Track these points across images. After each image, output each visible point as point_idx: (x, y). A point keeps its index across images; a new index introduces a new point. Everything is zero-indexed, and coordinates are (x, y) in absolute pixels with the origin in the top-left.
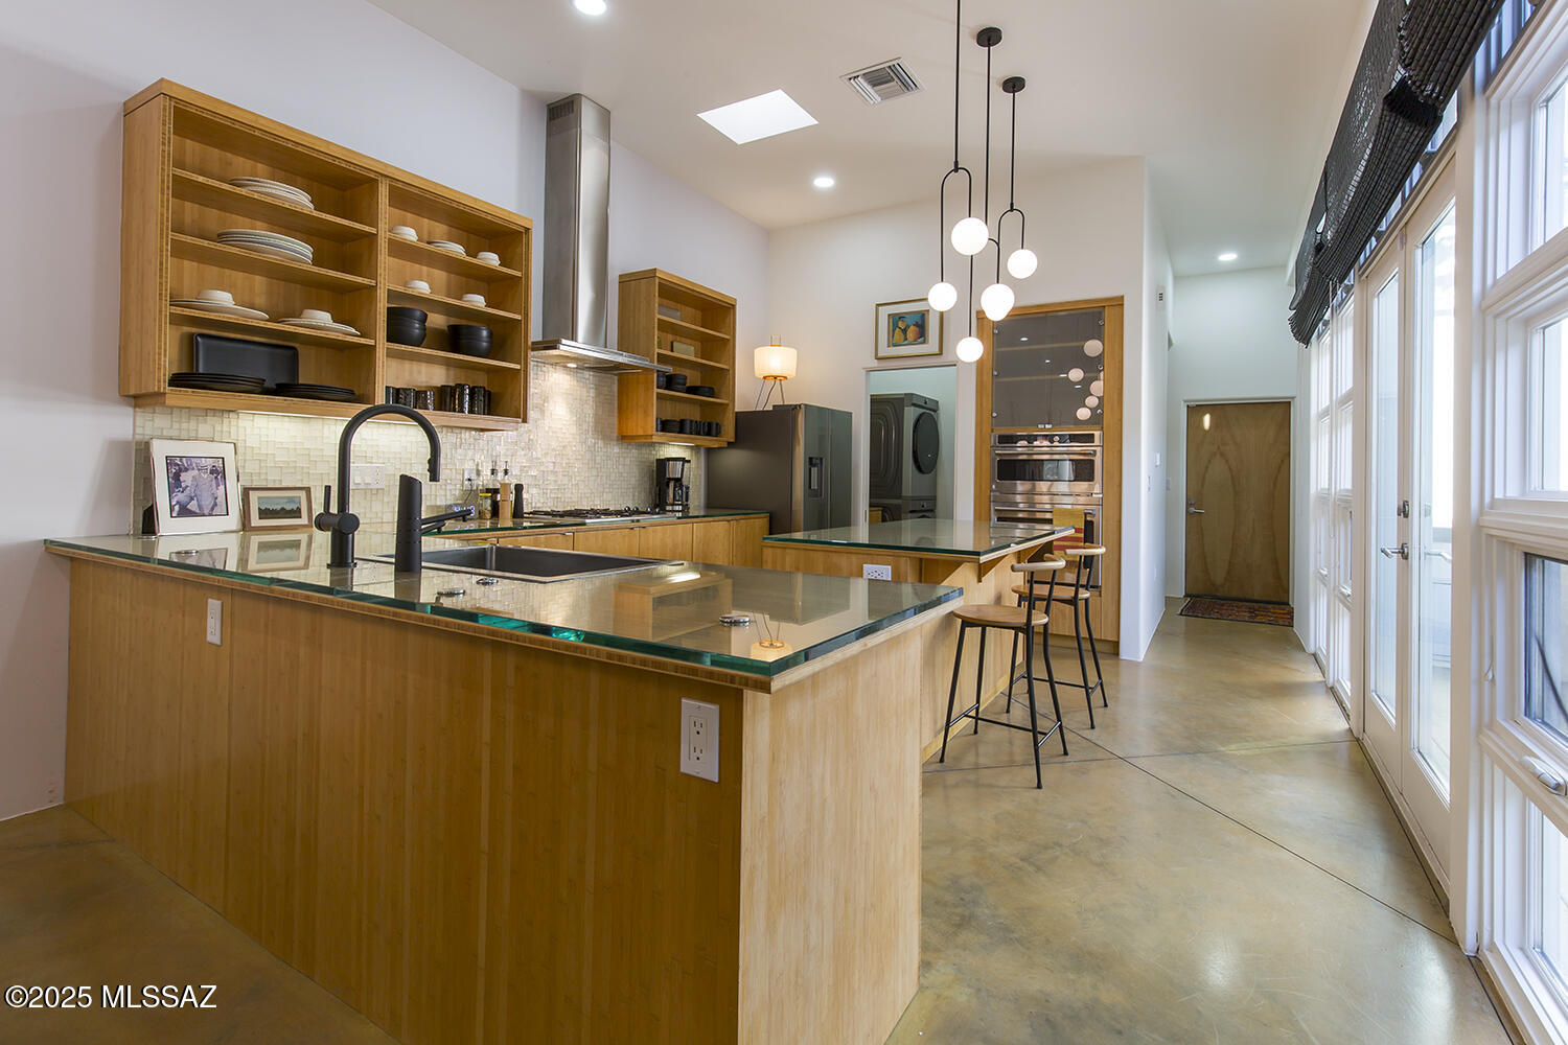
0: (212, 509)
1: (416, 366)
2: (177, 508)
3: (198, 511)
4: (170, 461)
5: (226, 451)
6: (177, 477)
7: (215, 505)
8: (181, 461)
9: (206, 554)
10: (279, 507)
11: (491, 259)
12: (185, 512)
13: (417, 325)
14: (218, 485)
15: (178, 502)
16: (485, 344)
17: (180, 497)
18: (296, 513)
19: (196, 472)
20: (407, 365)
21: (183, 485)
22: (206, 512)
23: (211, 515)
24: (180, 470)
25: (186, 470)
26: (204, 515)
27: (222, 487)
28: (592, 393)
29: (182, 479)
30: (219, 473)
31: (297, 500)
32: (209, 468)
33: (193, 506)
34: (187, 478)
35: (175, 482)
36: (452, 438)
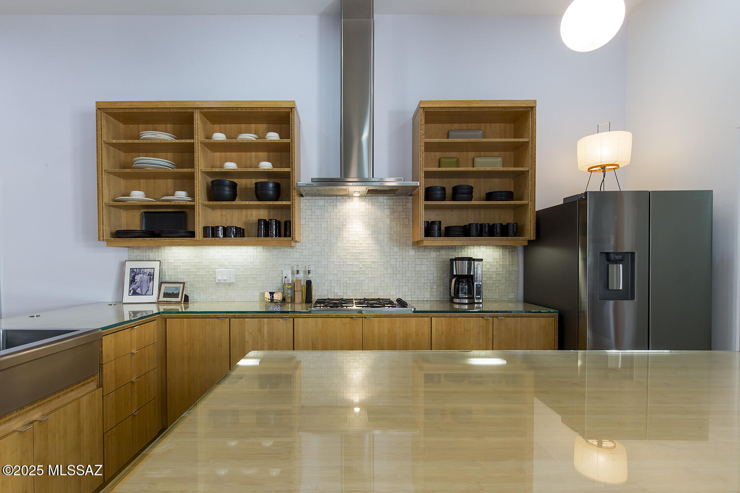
0: (146, 292)
1: (249, 212)
2: (132, 291)
3: (140, 293)
4: (132, 270)
5: (156, 265)
6: (134, 277)
7: (148, 290)
8: (136, 270)
9: (144, 312)
10: (171, 292)
11: (273, 136)
12: (135, 293)
13: (227, 189)
14: (150, 281)
15: (133, 289)
16: (271, 192)
17: (134, 286)
18: (176, 295)
19: (142, 275)
20: (244, 212)
21: (136, 281)
22: (143, 294)
23: (145, 295)
24: (136, 274)
25: (138, 274)
26: (143, 295)
27: (152, 282)
28: (387, 212)
29: (135, 278)
30: (151, 276)
31: (179, 288)
32: (148, 273)
33: (138, 291)
34: (138, 278)
35: (133, 281)
36: (275, 252)
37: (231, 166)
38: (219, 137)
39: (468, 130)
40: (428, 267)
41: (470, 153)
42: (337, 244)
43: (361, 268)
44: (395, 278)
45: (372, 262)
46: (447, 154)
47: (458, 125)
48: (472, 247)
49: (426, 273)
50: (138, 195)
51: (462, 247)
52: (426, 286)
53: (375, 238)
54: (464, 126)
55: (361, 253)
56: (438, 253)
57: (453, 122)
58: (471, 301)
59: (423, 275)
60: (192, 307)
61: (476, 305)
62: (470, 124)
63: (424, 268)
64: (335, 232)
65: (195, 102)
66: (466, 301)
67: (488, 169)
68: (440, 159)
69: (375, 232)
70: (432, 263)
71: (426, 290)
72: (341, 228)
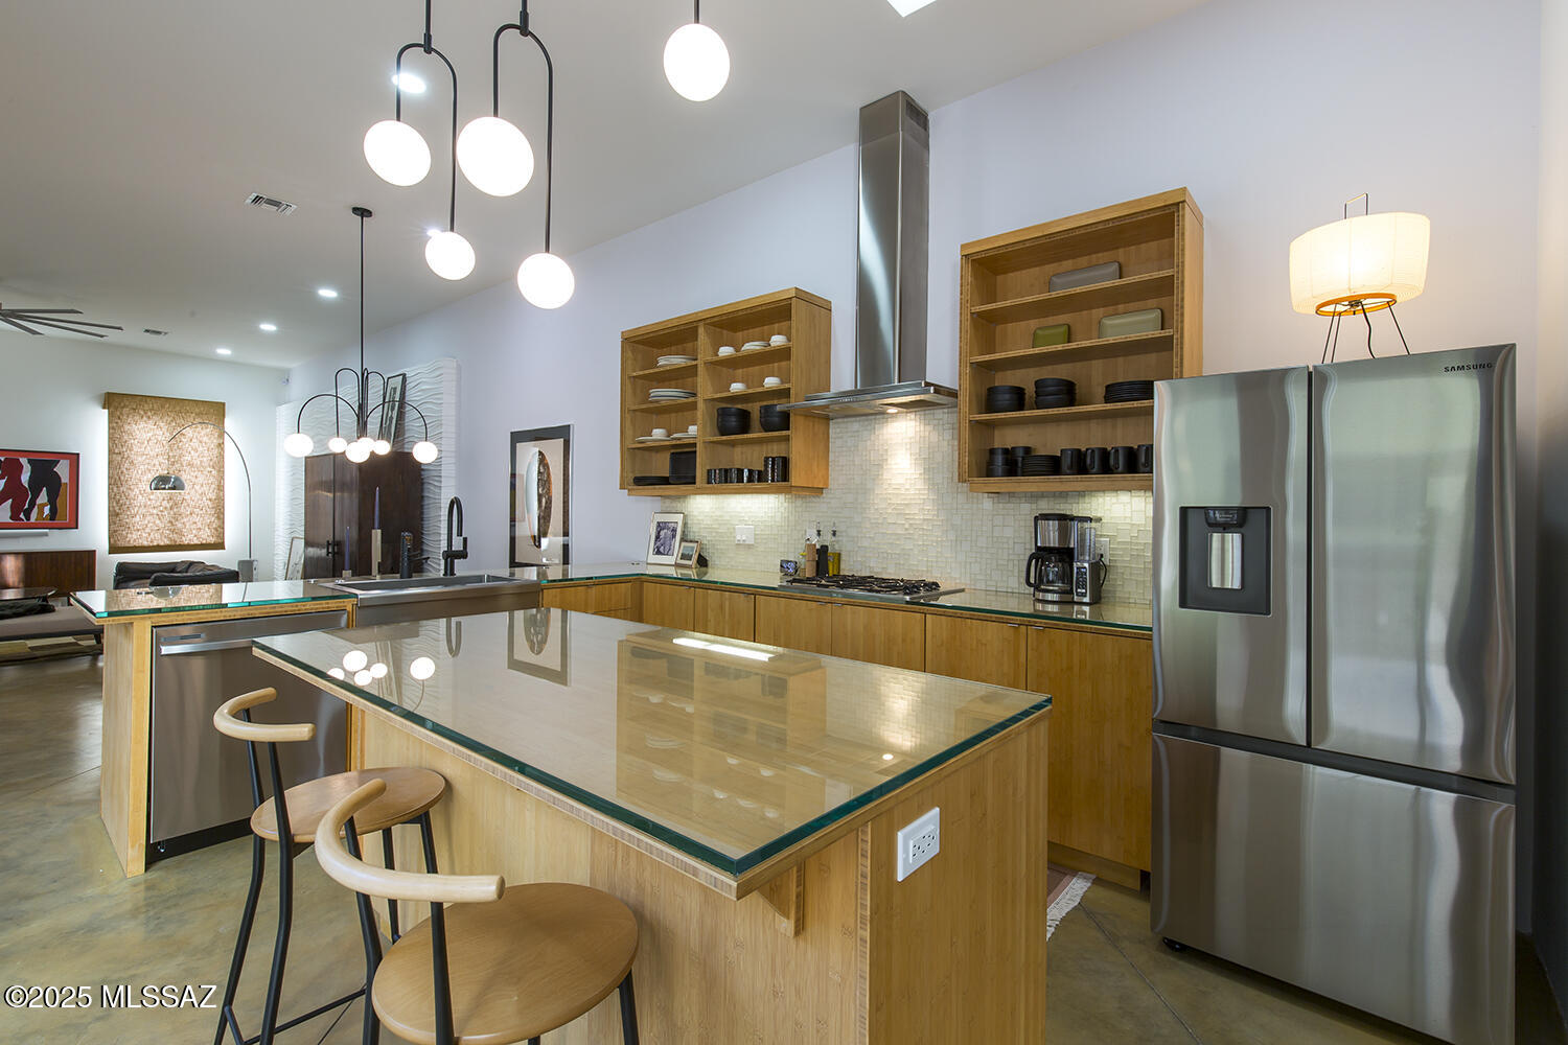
0: (668, 552)
1: (740, 449)
2: (656, 549)
3: (663, 552)
6: (659, 532)
7: (670, 549)
10: (687, 553)
11: (777, 340)
12: (658, 553)
13: (734, 419)
14: (673, 538)
15: (657, 547)
16: (777, 419)
17: (658, 543)
18: (691, 557)
19: (667, 530)
21: (661, 538)
22: (665, 553)
23: (667, 555)
24: (661, 530)
25: (663, 529)
26: (664, 555)
29: (661, 534)
30: (674, 532)
31: (693, 549)
32: (672, 528)
33: (661, 549)
34: (663, 534)
35: (658, 537)
36: (799, 502)
37: (737, 387)
38: (725, 351)
39: (1090, 267)
40: (1015, 531)
41: (1094, 311)
42: (874, 490)
43: (906, 529)
44: (959, 548)
45: (924, 520)
46: (1051, 321)
47: (1070, 261)
48: (1101, 494)
49: (1011, 542)
50: (658, 434)
51: (1082, 494)
52: (1011, 564)
53: (929, 479)
54: (1083, 261)
55: (906, 505)
56: (1034, 506)
57: (1059, 260)
58: (1067, 597)
59: (1006, 546)
60: (714, 574)
61: (1076, 607)
62: (1094, 256)
63: (1009, 532)
64: (873, 470)
65: (696, 313)
66: (1055, 597)
67: (1134, 337)
68: (1034, 334)
69: (929, 468)
70: (1022, 523)
71: (1010, 573)
72: (880, 465)
